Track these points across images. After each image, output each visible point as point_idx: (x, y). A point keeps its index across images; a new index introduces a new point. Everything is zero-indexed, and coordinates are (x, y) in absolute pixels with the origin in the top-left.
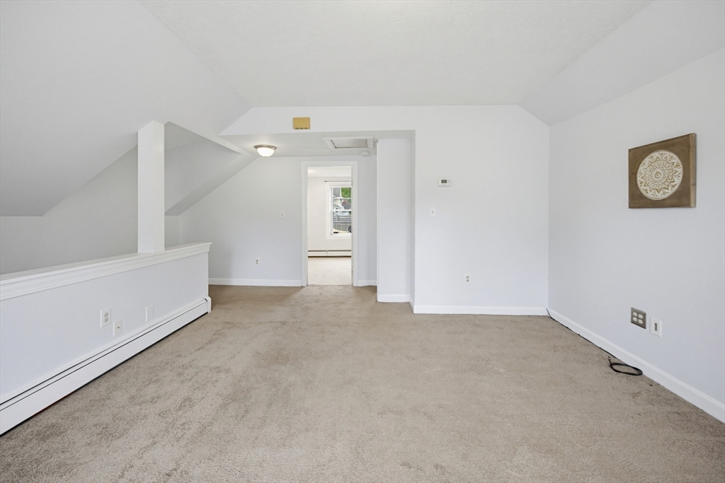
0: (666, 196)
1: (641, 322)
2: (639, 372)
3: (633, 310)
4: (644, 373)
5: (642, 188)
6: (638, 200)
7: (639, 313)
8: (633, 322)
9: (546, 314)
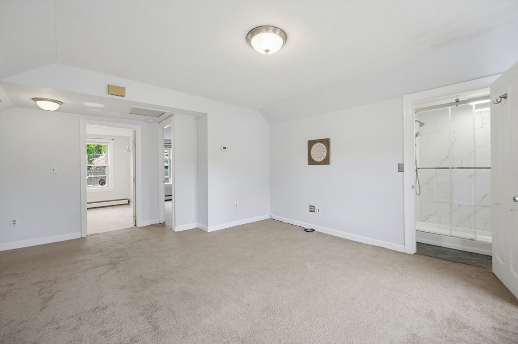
0: (321, 160)
1: (313, 210)
2: (313, 230)
3: (310, 206)
4: (316, 230)
5: (313, 157)
6: (311, 162)
7: (312, 206)
8: (310, 211)
9: (270, 218)
